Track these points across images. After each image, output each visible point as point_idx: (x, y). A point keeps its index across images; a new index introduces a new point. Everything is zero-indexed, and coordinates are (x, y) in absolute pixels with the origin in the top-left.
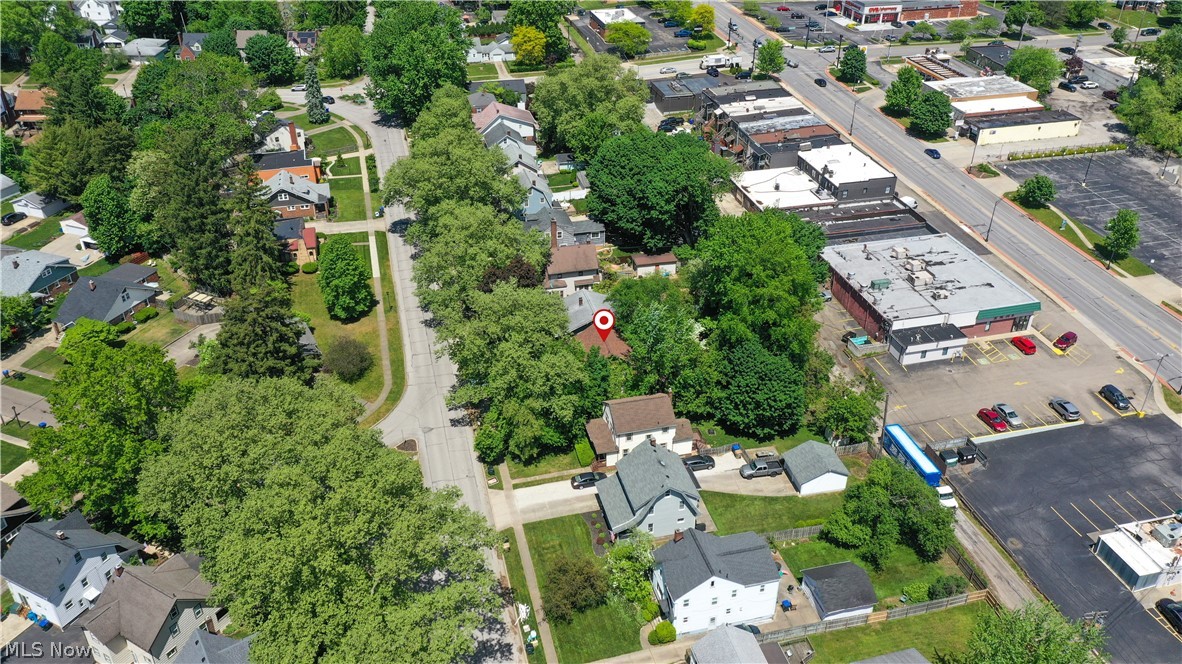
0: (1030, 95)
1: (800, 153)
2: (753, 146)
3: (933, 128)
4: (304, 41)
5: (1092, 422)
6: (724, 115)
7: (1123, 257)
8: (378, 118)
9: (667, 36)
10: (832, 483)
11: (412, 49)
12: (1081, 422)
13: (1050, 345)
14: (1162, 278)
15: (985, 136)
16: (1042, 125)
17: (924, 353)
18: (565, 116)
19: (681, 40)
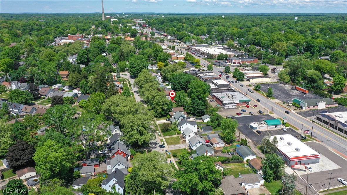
0: (261, 74)
1: (213, 81)
2: (204, 80)
3: (241, 79)
4: (114, 65)
5: (256, 115)
6: (199, 76)
7: (271, 97)
8: (130, 77)
9: (190, 65)
10: (208, 119)
11: (138, 63)
12: (254, 115)
13: (252, 107)
14: (277, 100)
15: (251, 80)
16: (263, 79)
17: (229, 106)
18: (167, 74)
19: (193, 66)
